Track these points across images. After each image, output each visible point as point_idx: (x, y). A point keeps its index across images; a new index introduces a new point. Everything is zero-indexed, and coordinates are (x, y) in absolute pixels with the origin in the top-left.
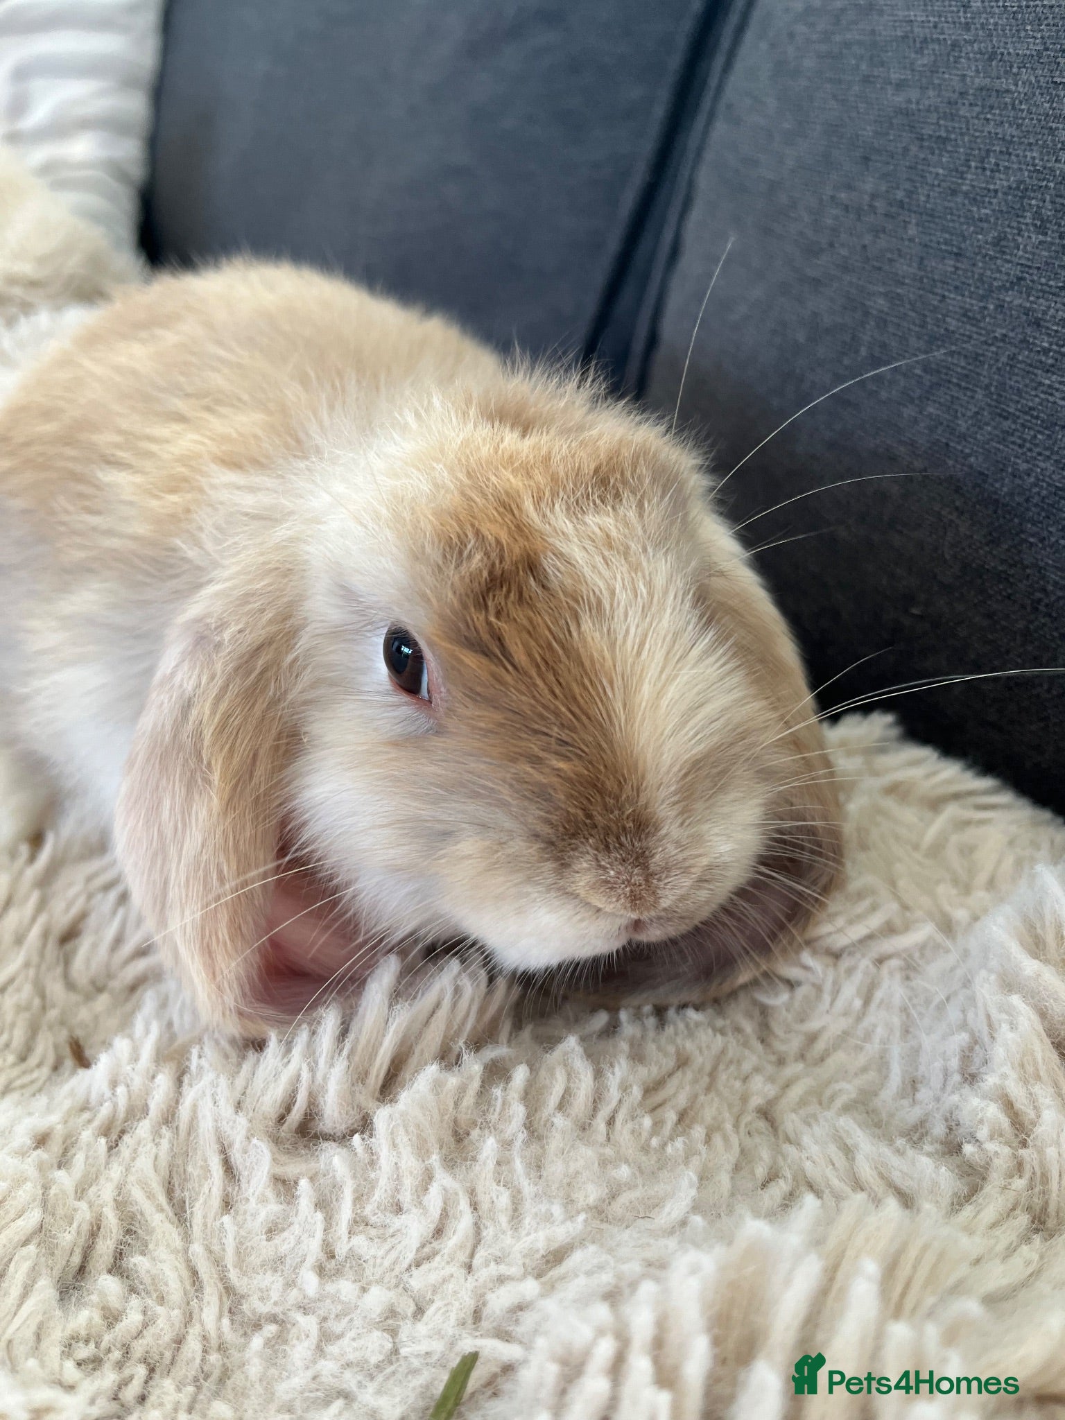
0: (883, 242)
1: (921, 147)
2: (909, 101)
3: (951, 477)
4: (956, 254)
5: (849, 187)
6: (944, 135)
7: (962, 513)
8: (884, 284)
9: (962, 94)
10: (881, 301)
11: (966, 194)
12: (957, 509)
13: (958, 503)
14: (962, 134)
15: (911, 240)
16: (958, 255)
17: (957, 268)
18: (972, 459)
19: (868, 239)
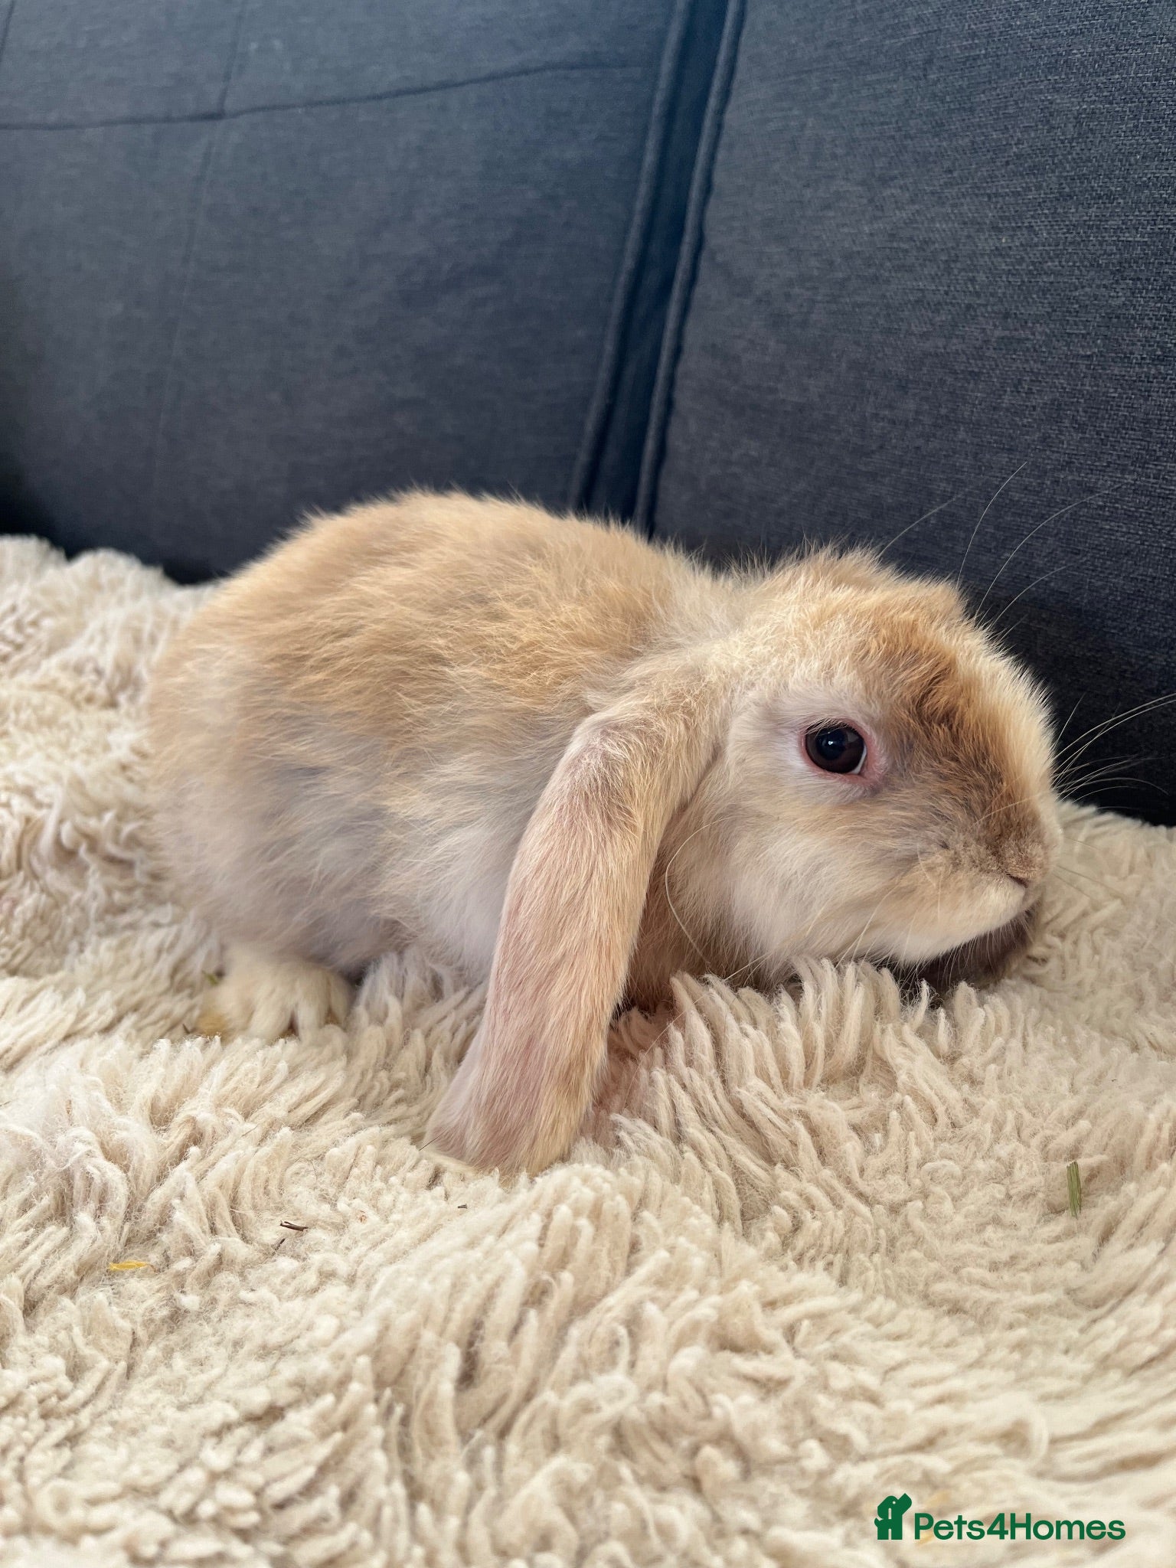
0: (934, 444)
1: (956, 379)
2: (937, 347)
3: (1035, 598)
4: (1008, 450)
5: (891, 407)
6: (976, 370)
7: (1049, 622)
8: (943, 472)
9: (986, 342)
10: (943, 485)
11: (1007, 410)
12: (1044, 620)
13: (1044, 616)
14: (993, 370)
15: (963, 441)
16: (1010, 450)
17: (1011, 459)
18: (1052, 584)
19: (920, 442)
